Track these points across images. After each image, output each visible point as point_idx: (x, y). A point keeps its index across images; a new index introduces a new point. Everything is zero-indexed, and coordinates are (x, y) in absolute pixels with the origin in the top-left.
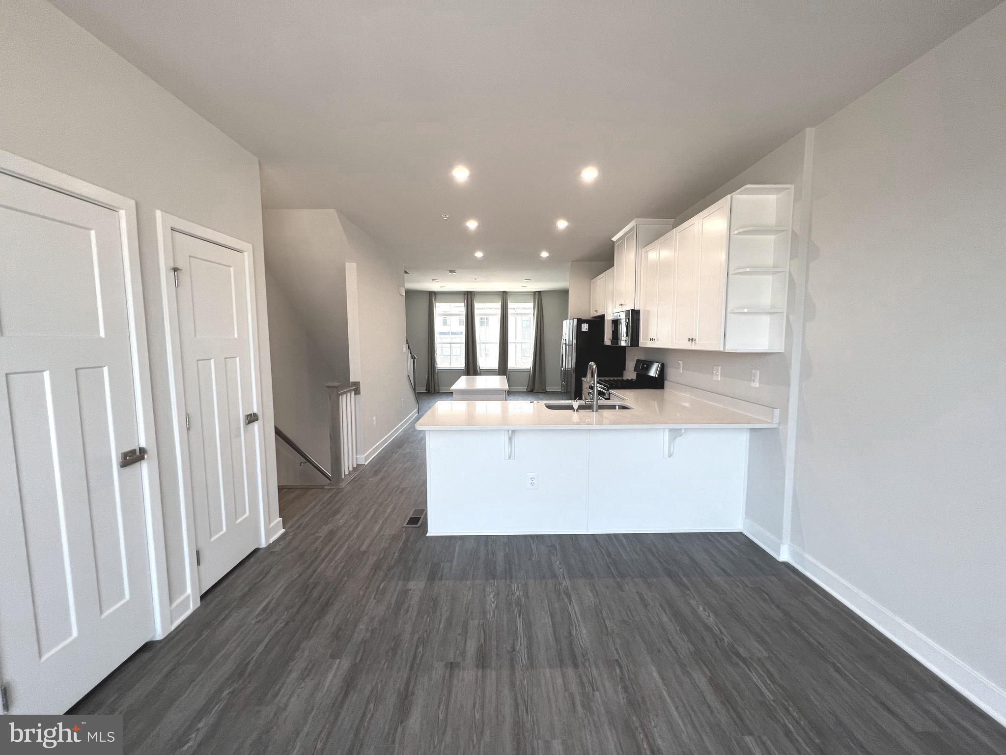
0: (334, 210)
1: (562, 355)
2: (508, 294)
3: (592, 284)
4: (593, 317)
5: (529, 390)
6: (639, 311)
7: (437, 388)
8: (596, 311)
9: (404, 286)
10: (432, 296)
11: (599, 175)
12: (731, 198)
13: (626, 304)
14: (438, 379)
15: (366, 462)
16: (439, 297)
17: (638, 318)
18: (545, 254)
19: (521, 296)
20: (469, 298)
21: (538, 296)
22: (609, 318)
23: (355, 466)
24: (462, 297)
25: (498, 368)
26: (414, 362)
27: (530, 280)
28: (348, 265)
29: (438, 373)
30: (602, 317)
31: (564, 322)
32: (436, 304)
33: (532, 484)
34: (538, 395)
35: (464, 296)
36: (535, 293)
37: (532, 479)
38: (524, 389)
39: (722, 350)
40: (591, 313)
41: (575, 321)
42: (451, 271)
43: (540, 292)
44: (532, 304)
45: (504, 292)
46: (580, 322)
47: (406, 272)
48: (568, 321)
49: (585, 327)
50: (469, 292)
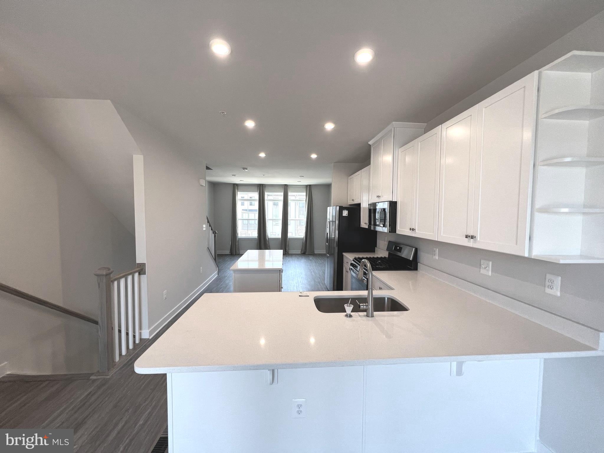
0: (109, 101)
1: (327, 233)
2: (288, 186)
3: (349, 180)
4: (351, 205)
5: (302, 253)
6: (396, 203)
7: (237, 252)
8: (353, 200)
9: (205, 179)
10: (235, 187)
11: (374, 58)
12: (540, 74)
13: (382, 196)
14: (238, 245)
15: (150, 337)
16: (240, 188)
17: (395, 208)
18: (314, 156)
19: (297, 188)
20: (261, 188)
21: (309, 188)
22: (365, 205)
23: (137, 341)
24: (256, 188)
25: (281, 237)
26: (215, 236)
27: (303, 176)
28: (135, 157)
29: (238, 241)
30: (359, 205)
31: (328, 208)
32: (238, 192)
33: (299, 412)
34: (308, 257)
35: (258, 188)
36: (307, 186)
37: (299, 406)
38: (299, 252)
39: (526, 255)
40: (349, 201)
41: (338, 208)
42: (244, 169)
43: (310, 185)
44: (305, 194)
45: (286, 185)
46: (341, 209)
47: (208, 168)
48: (331, 208)
49: (345, 213)
50: (262, 184)
